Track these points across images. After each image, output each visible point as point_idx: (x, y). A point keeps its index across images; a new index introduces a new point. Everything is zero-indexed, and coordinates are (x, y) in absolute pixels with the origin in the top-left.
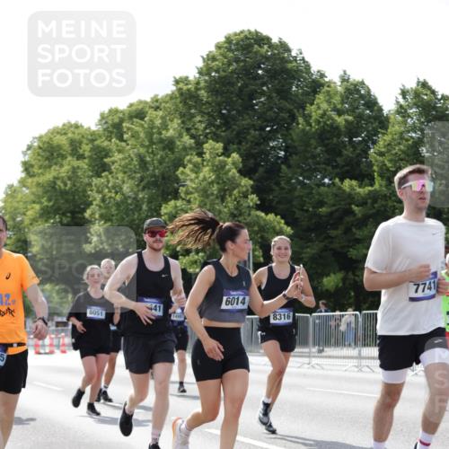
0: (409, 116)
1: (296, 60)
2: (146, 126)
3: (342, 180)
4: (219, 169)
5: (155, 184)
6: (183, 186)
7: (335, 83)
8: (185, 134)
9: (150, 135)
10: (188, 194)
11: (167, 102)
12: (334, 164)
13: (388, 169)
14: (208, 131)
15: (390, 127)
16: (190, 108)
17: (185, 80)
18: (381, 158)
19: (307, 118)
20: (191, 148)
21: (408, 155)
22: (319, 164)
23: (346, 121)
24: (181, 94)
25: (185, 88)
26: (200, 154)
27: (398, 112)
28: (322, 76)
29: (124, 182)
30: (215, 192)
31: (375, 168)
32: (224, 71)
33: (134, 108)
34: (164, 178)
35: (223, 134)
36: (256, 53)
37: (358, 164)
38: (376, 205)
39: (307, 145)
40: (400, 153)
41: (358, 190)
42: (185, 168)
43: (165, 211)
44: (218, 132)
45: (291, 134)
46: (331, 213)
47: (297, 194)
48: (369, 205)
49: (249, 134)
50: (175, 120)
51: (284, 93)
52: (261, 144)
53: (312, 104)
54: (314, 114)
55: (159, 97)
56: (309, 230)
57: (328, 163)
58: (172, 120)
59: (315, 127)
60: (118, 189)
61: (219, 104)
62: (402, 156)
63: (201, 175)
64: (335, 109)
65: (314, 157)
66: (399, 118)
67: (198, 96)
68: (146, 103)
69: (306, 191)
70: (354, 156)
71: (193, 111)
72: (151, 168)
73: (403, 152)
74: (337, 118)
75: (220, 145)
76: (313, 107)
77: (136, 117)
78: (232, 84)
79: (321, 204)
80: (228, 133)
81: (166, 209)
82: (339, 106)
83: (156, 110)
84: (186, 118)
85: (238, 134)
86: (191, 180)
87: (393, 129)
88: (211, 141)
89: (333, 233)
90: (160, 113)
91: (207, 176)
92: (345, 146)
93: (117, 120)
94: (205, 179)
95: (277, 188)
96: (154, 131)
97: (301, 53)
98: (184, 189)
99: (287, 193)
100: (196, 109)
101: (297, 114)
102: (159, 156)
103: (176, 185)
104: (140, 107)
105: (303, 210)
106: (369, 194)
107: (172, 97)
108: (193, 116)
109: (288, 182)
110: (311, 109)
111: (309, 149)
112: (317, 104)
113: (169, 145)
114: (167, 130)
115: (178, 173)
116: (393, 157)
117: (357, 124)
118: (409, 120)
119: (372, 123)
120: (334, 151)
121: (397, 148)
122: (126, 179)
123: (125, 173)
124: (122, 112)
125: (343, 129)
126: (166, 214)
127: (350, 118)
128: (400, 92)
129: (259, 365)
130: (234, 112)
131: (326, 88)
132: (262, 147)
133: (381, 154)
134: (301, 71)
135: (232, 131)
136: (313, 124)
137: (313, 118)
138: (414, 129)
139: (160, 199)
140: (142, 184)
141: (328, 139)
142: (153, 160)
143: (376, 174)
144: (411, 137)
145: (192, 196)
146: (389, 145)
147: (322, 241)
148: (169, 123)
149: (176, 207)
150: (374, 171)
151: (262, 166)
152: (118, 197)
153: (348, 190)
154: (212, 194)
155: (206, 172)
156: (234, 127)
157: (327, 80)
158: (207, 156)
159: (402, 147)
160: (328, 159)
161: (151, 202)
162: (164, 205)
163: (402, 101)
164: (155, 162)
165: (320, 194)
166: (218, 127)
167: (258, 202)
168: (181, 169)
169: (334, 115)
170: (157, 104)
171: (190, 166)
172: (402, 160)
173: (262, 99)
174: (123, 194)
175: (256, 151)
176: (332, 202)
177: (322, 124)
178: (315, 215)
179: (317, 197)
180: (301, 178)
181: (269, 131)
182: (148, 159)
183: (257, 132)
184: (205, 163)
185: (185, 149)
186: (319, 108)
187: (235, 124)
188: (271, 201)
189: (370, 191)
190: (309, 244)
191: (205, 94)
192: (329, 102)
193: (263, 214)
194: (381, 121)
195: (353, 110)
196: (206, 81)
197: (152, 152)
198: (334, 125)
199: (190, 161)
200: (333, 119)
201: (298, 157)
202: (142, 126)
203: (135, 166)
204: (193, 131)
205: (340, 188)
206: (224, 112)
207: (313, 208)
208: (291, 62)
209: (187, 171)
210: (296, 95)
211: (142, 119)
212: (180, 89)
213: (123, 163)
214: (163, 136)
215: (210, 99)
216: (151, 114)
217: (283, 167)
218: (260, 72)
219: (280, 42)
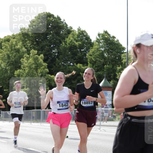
0: (101, 43)
1: (63, 23)
2: (10, 44)
3: (77, 64)
4: (36, 59)
5: (13, 64)
6: (23, 65)
7: (75, 31)
8: (23, 47)
9: (11, 47)
10: (24, 68)
11: (17, 36)
12: (74, 58)
13: (93, 61)
14: (31, 46)
15: (94, 46)
18: (91, 57)
19: (65, 42)
20: (25, 52)
21: (100, 56)
22: (69, 58)
23: (79, 44)
24: (23, 34)
26: (29, 54)
27: (97, 41)
28: (72, 28)
30: (34, 67)
31: (88, 60)
33: (6, 38)
34: (16, 62)
35: (36, 47)
36: (49, 20)
37: (83, 58)
40: (97, 55)
41: (82, 67)
43: (16, 73)
44: (35, 47)
45: (60, 48)
47: (61, 68)
49: (45, 47)
50: (20, 42)
51: (58, 34)
52: (50, 51)
53: (67, 38)
54: (68, 41)
55: (15, 34)
57: (72, 58)
58: (19, 43)
59: (68, 46)
61: (35, 37)
62: (98, 56)
63: (29, 61)
64: (75, 40)
65: (67, 56)
66: (97, 43)
67: (28, 34)
68: (10, 36)
69: (65, 67)
70: (81, 56)
71: (26, 39)
72: (11, 59)
73: (98, 55)
74: (76, 43)
76: (68, 39)
77: (7, 41)
80: (38, 47)
81: (17, 72)
82: (76, 39)
84: (24, 42)
85: (42, 47)
86: (25, 63)
87: (95, 47)
88: (33, 50)
89: (73, 82)
90: (15, 40)
92: (78, 52)
94: (30, 63)
95: (54, 66)
96: (13, 46)
97: (64, 21)
98: (23, 66)
99: (58, 68)
100: (27, 39)
101: (62, 41)
102: (14, 54)
103: (20, 65)
104: (8, 38)
107: (19, 35)
108: (26, 41)
109: (58, 64)
110: (67, 39)
111: (66, 53)
112: (69, 38)
113: (18, 51)
114: (17, 46)
115: (21, 60)
116: (95, 57)
117: (83, 45)
118: (100, 44)
119: (88, 45)
120: (75, 54)
121: (96, 53)
122: (2, 62)
123: (2, 60)
124: (2, 39)
125: (78, 47)
126: (16, 74)
127: (80, 43)
128: (98, 34)
129: (47, 126)
130: (40, 40)
131: (72, 33)
132: (50, 52)
133: (91, 55)
134: (64, 26)
135: (40, 47)
136: (68, 45)
137: (68, 42)
138: (102, 47)
139: (14, 69)
140: (8, 64)
141: (72, 50)
142: (12, 56)
143: (88, 62)
144: (101, 50)
145: (26, 68)
146: (93, 52)
147: (70, 85)
148: (18, 43)
149: (20, 72)
150: (88, 61)
151: (50, 59)
153: (79, 67)
155: (31, 60)
156: (40, 45)
157: (73, 29)
158: (31, 55)
161: (11, 70)
162: (16, 71)
163: (98, 37)
164: (13, 56)
165: (69, 69)
166: (35, 45)
167: (48, 72)
168: (22, 59)
169: (75, 42)
170: (14, 37)
171: (25, 58)
172: (98, 58)
173: (50, 36)
174: (1, 67)
175: (48, 53)
177: (70, 45)
179: (68, 69)
180: (63, 63)
181: (52, 47)
182: (10, 55)
183: (48, 47)
184: (30, 57)
185: (23, 52)
186: (70, 39)
187: (41, 44)
188: (52, 71)
192: (73, 37)
193: (50, 75)
195: (81, 40)
197: (12, 53)
198: (75, 45)
199: (25, 56)
200: (74, 43)
201: (62, 56)
203: (6, 58)
204: (26, 46)
205: (76, 67)
206: (37, 40)
208: (61, 23)
209: (24, 60)
211: (9, 42)
213: (2, 57)
214: (16, 48)
215: (32, 35)
216: (12, 40)
217: (57, 59)
218: (50, 26)
219: (58, 17)
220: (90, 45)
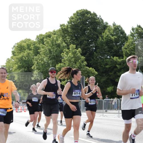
1: (99, 19)
2: (51, 40)
3: (113, 57)
4: (74, 53)
5: (54, 58)
6: (63, 59)
7: (111, 26)
8: (63, 42)
9: (52, 42)
11: (58, 32)
12: (111, 52)
13: (128, 54)
14: (71, 41)
15: (129, 40)
16: (65, 34)
17: (64, 25)
19: (102, 37)
20: (65, 47)
22: (106, 52)
23: (115, 38)
24: (62, 30)
25: (64, 27)
26: (68, 49)
27: (131, 35)
28: (107, 24)
29: (44, 58)
31: (124, 53)
32: (76, 22)
33: (47, 34)
34: (57, 56)
35: (75, 42)
36: (86, 16)
37: (119, 52)
38: (124, 65)
39: (102, 46)
40: (132, 48)
41: (119, 60)
42: (63, 53)
44: (74, 42)
45: (97, 42)
46: (110, 68)
47: (99, 61)
48: (122, 65)
49: (84, 42)
50: (60, 38)
51: (95, 29)
52: (88, 45)
53: (104, 33)
54: (104, 36)
55: (55, 30)
56: (103, 73)
57: (109, 51)
59: (105, 40)
60: (42, 60)
61: (74, 33)
63: (69, 55)
65: (104, 50)
66: (131, 37)
67: (68, 30)
68: (51, 32)
69: (102, 60)
70: (117, 49)
71: (66, 35)
72: (53, 53)
74: (112, 37)
75: (75, 46)
76: (104, 34)
77: (48, 37)
78: (78, 26)
79: (107, 64)
80: (77, 42)
82: (112, 33)
83: (54, 35)
84: (64, 37)
85: (81, 42)
86: (66, 57)
88: (72, 45)
89: (110, 74)
90: (56, 36)
91: (71, 56)
93: (42, 38)
94: (70, 56)
95: (93, 59)
96: (54, 41)
97: (100, 17)
98: (63, 60)
99: (96, 61)
101: (99, 36)
102: (55, 49)
103: (61, 58)
104: (49, 34)
105: (101, 66)
106: (122, 61)
107: (59, 30)
108: (66, 37)
109: (96, 57)
110: (103, 34)
113: (58, 46)
114: (58, 41)
115: (61, 54)
116: (130, 50)
117: (118, 39)
118: (135, 38)
119: (123, 39)
120: (111, 48)
122: (45, 57)
123: (44, 55)
124: (43, 35)
125: (114, 41)
126: (57, 68)
127: (116, 37)
128: (132, 29)
130: (79, 35)
131: (108, 28)
132: (88, 46)
133: (126, 49)
134: (100, 22)
136: (104, 39)
137: (104, 37)
139: (56, 63)
140: (50, 58)
141: (109, 44)
143: (124, 55)
144: (135, 43)
145: (66, 62)
146: (128, 46)
147: (107, 76)
148: (58, 39)
149: (61, 65)
151: (88, 52)
152: (42, 62)
153: (115, 60)
154: (72, 61)
156: (79, 40)
157: (108, 25)
158: (71, 49)
159: (132, 46)
160: (109, 50)
161: (53, 64)
162: (57, 65)
163: (132, 32)
164: (54, 51)
165: (106, 61)
166: (74, 40)
167: (87, 64)
168: (62, 53)
170: (54, 33)
171: (65, 52)
172: (132, 50)
173: (88, 31)
174: (44, 61)
175: (86, 48)
176: (110, 64)
177: (107, 39)
178: (105, 68)
179: (105, 62)
180: (100, 56)
181: (90, 41)
182: (52, 50)
183: (86, 42)
184: (70, 52)
185: (63, 47)
186: (106, 34)
188: (91, 63)
189: (122, 60)
190: (103, 77)
191: (70, 30)
192: (109, 32)
193: (88, 68)
194: (126, 38)
195: (117, 35)
196: (70, 25)
197: (53, 48)
198: (111, 39)
199: (65, 51)
200: (110, 37)
201: (99, 50)
202: (50, 40)
203: (48, 53)
204: (66, 41)
205: (113, 59)
206: (76, 35)
207: (104, 66)
208: (97, 19)
209: (64, 54)
210: (99, 30)
211: (50, 37)
212: (62, 28)
213: (44, 51)
214: (56, 43)
215: (71, 31)
216: (53, 36)
217: (95, 53)
218: (87, 22)
219: (94, 13)
220: (125, 39)
